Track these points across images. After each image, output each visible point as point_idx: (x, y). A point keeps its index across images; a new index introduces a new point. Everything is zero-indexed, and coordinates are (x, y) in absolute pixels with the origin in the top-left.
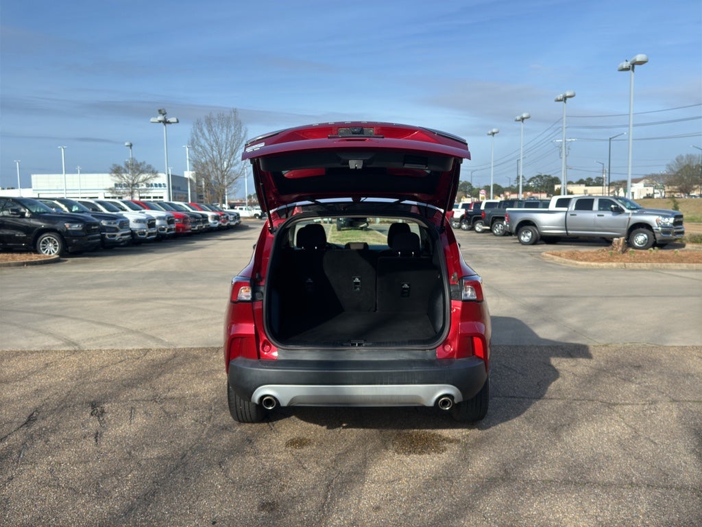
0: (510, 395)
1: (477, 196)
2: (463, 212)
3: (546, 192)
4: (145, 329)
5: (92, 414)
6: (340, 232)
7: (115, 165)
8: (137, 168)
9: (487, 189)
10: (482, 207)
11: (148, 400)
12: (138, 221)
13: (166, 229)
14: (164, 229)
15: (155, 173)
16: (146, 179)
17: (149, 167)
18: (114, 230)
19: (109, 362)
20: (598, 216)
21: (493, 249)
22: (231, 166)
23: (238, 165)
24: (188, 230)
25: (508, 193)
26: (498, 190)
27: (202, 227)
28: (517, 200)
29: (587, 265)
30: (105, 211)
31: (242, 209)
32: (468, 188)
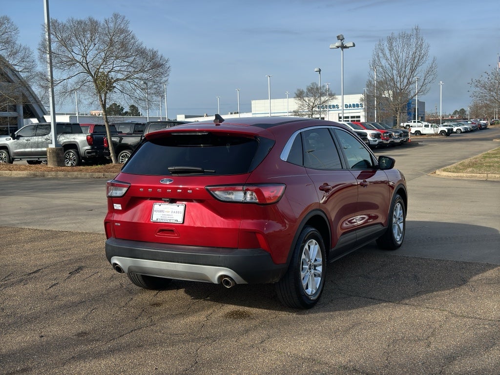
7: (298, 90)
22: (410, 83)
31: (428, 126)
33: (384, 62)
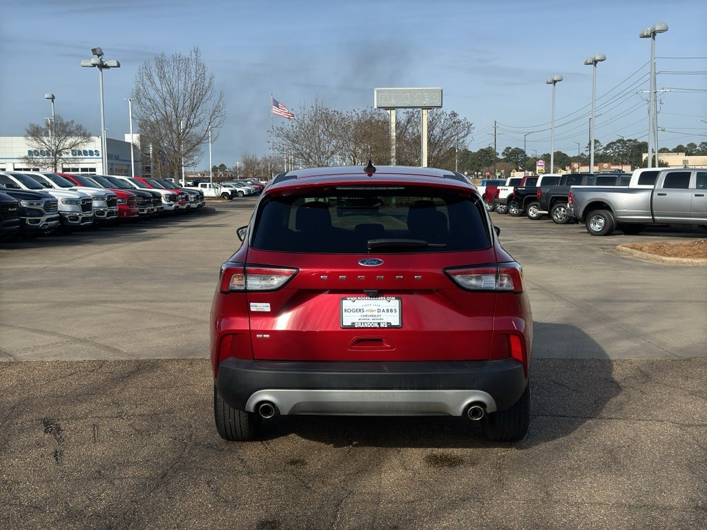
0: (559, 413)
1: (533, 168)
2: (511, 190)
3: (630, 163)
4: (95, 337)
5: (46, 432)
6: (340, 218)
7: (31, 125)
8: (61, 129)
9: (546, 158)
10: (538, 184)
11: (112, 417)
12: (69, 201)
13: (106, 213)
14: (103, 213)
15: (86, 136)
16: (75, 145)
17: (79, 128)
18: (37, 213)
19: (57, 375)
20: (696, 195)
21: (552, 241)
22: (191, 126)
23: (201, 125)
24: (134, 214)
25: (576, 165)
26: (562, 160)
27: (153, 210)
28: (588, 175)
29: (677, 262)
30: (24, 188)
31: (205, 186)
32: (520, 157)
33: (152, 93)
